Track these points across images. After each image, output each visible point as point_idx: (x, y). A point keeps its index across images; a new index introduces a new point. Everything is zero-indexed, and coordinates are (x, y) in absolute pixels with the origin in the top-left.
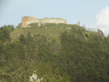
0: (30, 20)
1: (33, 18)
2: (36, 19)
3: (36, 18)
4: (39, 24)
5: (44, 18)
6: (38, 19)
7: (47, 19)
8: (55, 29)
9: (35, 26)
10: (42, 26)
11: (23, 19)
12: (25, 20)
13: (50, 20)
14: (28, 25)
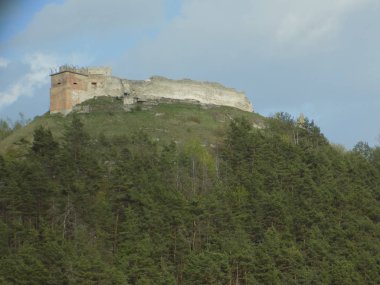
0: (90, 85)
1: (99, 76)
2: (117, 81)
3: (113, 77)
4: (128, 102)
5: (152, 78)
6: (121, 80)
7: (164, 84)
8: (196, 120)
9: (110, 107)
10: (138, 109)
11: (58, 79)
12: (65, 82)
13: (175, 87)
14: (78, 105)
